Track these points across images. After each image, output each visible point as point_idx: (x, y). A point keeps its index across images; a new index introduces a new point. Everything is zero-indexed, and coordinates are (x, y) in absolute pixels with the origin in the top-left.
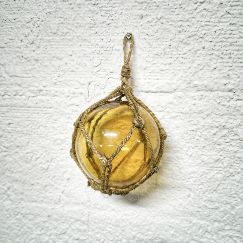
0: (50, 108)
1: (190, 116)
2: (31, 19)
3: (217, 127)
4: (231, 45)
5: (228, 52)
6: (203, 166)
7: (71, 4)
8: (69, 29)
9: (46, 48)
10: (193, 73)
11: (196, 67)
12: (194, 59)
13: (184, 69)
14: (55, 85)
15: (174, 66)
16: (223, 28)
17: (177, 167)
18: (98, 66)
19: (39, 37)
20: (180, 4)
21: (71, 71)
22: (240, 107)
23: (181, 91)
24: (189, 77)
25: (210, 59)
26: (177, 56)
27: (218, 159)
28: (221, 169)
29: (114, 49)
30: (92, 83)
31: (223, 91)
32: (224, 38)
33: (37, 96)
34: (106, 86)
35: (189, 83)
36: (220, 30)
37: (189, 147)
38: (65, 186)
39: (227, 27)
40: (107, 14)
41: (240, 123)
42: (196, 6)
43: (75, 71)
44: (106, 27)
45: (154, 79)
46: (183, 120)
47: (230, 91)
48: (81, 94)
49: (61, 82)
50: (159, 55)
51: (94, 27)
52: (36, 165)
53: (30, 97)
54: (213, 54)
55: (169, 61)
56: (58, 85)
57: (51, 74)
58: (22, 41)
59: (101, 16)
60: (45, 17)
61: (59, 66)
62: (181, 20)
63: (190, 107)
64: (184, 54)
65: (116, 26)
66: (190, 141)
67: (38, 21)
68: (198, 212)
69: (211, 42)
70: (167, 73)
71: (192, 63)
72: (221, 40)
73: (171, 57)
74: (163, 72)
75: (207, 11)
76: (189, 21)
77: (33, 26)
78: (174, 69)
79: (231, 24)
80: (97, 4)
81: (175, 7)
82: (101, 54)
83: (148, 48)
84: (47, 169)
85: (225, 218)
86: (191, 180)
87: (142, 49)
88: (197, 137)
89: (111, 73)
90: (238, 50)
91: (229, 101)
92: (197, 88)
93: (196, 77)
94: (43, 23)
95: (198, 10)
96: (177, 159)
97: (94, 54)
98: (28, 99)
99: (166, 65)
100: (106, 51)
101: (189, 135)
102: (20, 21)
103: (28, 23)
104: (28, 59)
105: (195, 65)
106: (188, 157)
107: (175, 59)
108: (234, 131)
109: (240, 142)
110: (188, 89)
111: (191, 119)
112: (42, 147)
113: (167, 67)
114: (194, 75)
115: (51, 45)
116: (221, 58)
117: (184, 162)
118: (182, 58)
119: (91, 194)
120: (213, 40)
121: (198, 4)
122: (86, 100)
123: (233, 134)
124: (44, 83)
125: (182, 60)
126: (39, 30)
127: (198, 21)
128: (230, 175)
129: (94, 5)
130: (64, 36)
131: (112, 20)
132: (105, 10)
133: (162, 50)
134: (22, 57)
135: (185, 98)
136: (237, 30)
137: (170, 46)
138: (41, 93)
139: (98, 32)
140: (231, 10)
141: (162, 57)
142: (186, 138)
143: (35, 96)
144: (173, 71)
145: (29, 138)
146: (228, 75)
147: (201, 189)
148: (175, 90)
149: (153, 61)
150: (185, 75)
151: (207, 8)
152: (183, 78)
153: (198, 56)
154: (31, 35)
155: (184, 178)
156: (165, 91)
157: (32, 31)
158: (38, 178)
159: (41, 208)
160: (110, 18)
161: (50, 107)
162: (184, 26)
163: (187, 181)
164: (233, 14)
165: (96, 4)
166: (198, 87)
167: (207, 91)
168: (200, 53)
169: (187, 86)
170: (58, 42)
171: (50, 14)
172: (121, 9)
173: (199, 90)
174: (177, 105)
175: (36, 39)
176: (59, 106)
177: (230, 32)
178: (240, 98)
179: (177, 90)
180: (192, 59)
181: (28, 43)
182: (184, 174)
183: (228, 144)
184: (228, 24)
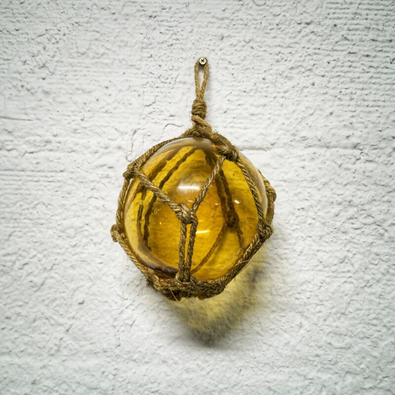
0: (62, 171)
1: (298, 185)
2: (46, 30)
3: (340, 204)
4: (352, 81)
5: (348, 91)
6: (320, 271)
7: (114, 14)
8: (108, 49)
9: (66, 75)
10: (300, 120)
11: (303, 111)
12: (300, 99)
13: (286, 114)
14: (75, 133)
15: (271, 109)
16: (338, 58)
17: (279, 273)
18: (151, 105)
19: (56, 59)
20: (278, 23)
21: (105, 112)
22: (372, 171)
23: (282, 147)
24: (294, 126)
25: (323, 100)
26: (274, 95)
27: (345, 257)
28: (350, 274)
29: (177, 80)
30: (138, 132)
31: (345, 148)
32: (341, 71)
33: (39, 151)
34: (162, 137)
35: (294, 135)
36: (335, 60)
37: (298, 237)
38: (73, 318)
39: (345, 57)
40: (169, 30)
41: (373, 197)
42: (299, 28)
43: (111, 113)
44: (166, 50)
45: (239, 128)
46: (287, 192)
47: (355, 147)
48: (119, 148)
49: (85, 128)
50: (248, 93)
51: (148, 49)
52: (21, 277)
53: (26, 152)
54: (327, 93)
55: (263, 101)
56: (79, 133)
57: (69, 116)
58: (25, 62)
59: (161, 33)
60: (70, 29)
61: (85, 104)
62: (279, 46)
63: (296, 171)
64: (285, 92)
65: (182, 49)
66: (298, 227)
67: (57, 34)
68: (317, 356)
69: (323, 76)
70: (260, 118)
71: (298, 105)
72: (338, 74)
73: (266, 95)
74: (254, 118)
75: (316, 34)
76: (291, 47)
77: (48, 42)
78: (270, 114)
79: (350, 53)
80: (155, 16)
81: (270, 27)
82: (157, 87)
83: (231, 82)
84: (42, 284)
85: (362, 366)
86: (302, 296)
87: (221, 82)
88: (310, 221)
89: (171, 118)
90: (363, 89)
91: (355, 163)
92: (306, 142)
93: (303, 125)
94: (65, 38)
95: (303, 33)
96: (278, 260)
97: (145, 88)
98: (23, 156)
99: (258, 106)
100: (165, 83)
101: (297, 217)
102: (27, 34)
103: (39, 36)
104: (32, 91)
105: (302, 107)
106: (296, 256)
107: (272, 99)
108: (365, 210)
109: (376, 227)
110: (293, 143)
111: (299, 190)
112: (36, 242)
113: (260, 110)
114: (300, 122)
115: (76, 71)
116: (339, 98)
117: (291, 264)
118: (282, 97)
119: (123, 331)
120: (326, 74)
121: (303, 25)
122: (127, 158)
123: (365, 215)
124: (55, 130)
125: (282, 101)
126: (57, 48)
127: (304, 47)
128: (365, 286)
129: (151, 17)
130: (99, 58)
131: (177, 39)
132: (167, 26)
133: (252, 84)
134: (22, 86)
135: (288, 158)
136: (358, 62)
137: (264, 79)
138: (49, 146)
139: (153, 56)
140: (348, 35)
141: (252, 96)
142: (292, 222)
143: (36, 152)
144: (270, 116)
145: (14, 227)
146: (351, 124)
147: (320, 312)
148: (272, 145)
149: (237, 100)
150: (287, 122)
151: (315, 30)
152: (285, 127)
153: (306, 96)
154: (42, 54)
155: (291, 293)
156: (257, 147)
157: (44, 48)
158: (20, 303)
159: (19, 366)
160: (174, 37)
161: (62, 169)
162: (283, 54)
163: (296, 299)
164: (352, 40)
165: (153, 16)
166: (308, 141)
167: (322, 147)
168: (309, 92)
169: (291, 140)
170: (87, 67)
171: (79, 25)
172: (192, 26)
173: (310, 146)
174: (276, 168)
175: (50, 60)
176: (78, 168)
177: (350, 64)
178: (370, 159)
179: (276, 145)
180: (297, 99)
181: (35, 67)
182: (290, 285)
183: (358, 231)
184: (346, 53)
